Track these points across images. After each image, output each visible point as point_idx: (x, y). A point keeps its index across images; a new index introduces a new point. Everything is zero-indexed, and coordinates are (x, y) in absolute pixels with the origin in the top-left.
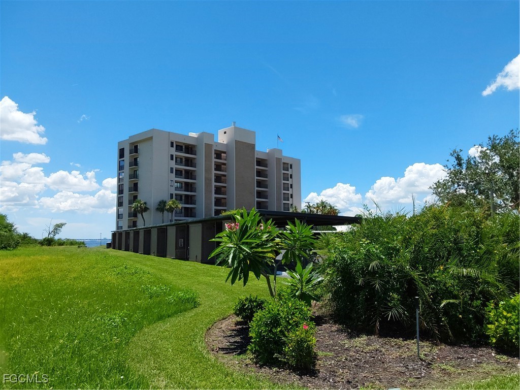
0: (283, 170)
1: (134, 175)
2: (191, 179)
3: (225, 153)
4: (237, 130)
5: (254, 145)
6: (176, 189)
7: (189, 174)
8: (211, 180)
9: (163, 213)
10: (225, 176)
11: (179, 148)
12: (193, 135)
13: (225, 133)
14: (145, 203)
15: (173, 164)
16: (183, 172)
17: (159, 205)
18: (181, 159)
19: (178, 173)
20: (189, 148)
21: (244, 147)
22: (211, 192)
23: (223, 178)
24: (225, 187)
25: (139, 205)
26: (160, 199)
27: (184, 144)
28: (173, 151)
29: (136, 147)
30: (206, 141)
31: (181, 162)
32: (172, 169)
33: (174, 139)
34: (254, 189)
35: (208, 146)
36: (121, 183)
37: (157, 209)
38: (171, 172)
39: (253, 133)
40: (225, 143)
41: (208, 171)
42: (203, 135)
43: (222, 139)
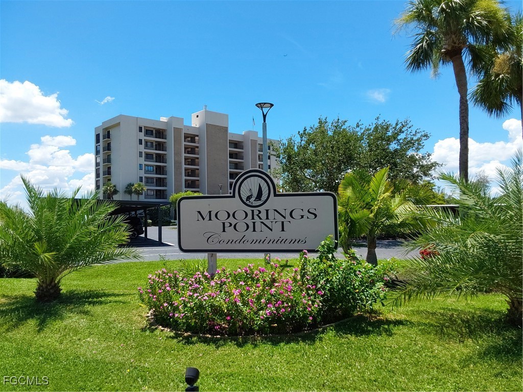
0: (259, 151)
1: (108, 160)
2: (163, 163)
3: (197, 136)
4: (208, 114)
5: (227, 128)
6: (146, 172)
7: (160, 158)
8: (181, 163)
9: (131, 196)
10: (198, 158)
11: (149, 132)
12: (164, 119)
13: (197, 116)
14: (115, 186)
15: (142, 148)
16: (154, 156)
17: (127, 188)
18: (152, 143)
19: (148, 157)
20: (160, 133)
21: (216, 130)
22: (181, 174)
23: (196, 160)
24: (198, 169)
25: (108, 188)
26: (128, 182)
27: (154, 128)
28: (142, 136)
29: (109, 132)
30: (176, 125)
31: (152, 146)
32: (141, 153)
33: (142, 125)
34: (227, 170)
35: (178, 131)
36: (98, 167)
37: (125, 192)
38: (140, 157)
39: (226, 117)
40: (198, 126)
41: (177, 154)
42: (172, 119)
43: (195, 122)
